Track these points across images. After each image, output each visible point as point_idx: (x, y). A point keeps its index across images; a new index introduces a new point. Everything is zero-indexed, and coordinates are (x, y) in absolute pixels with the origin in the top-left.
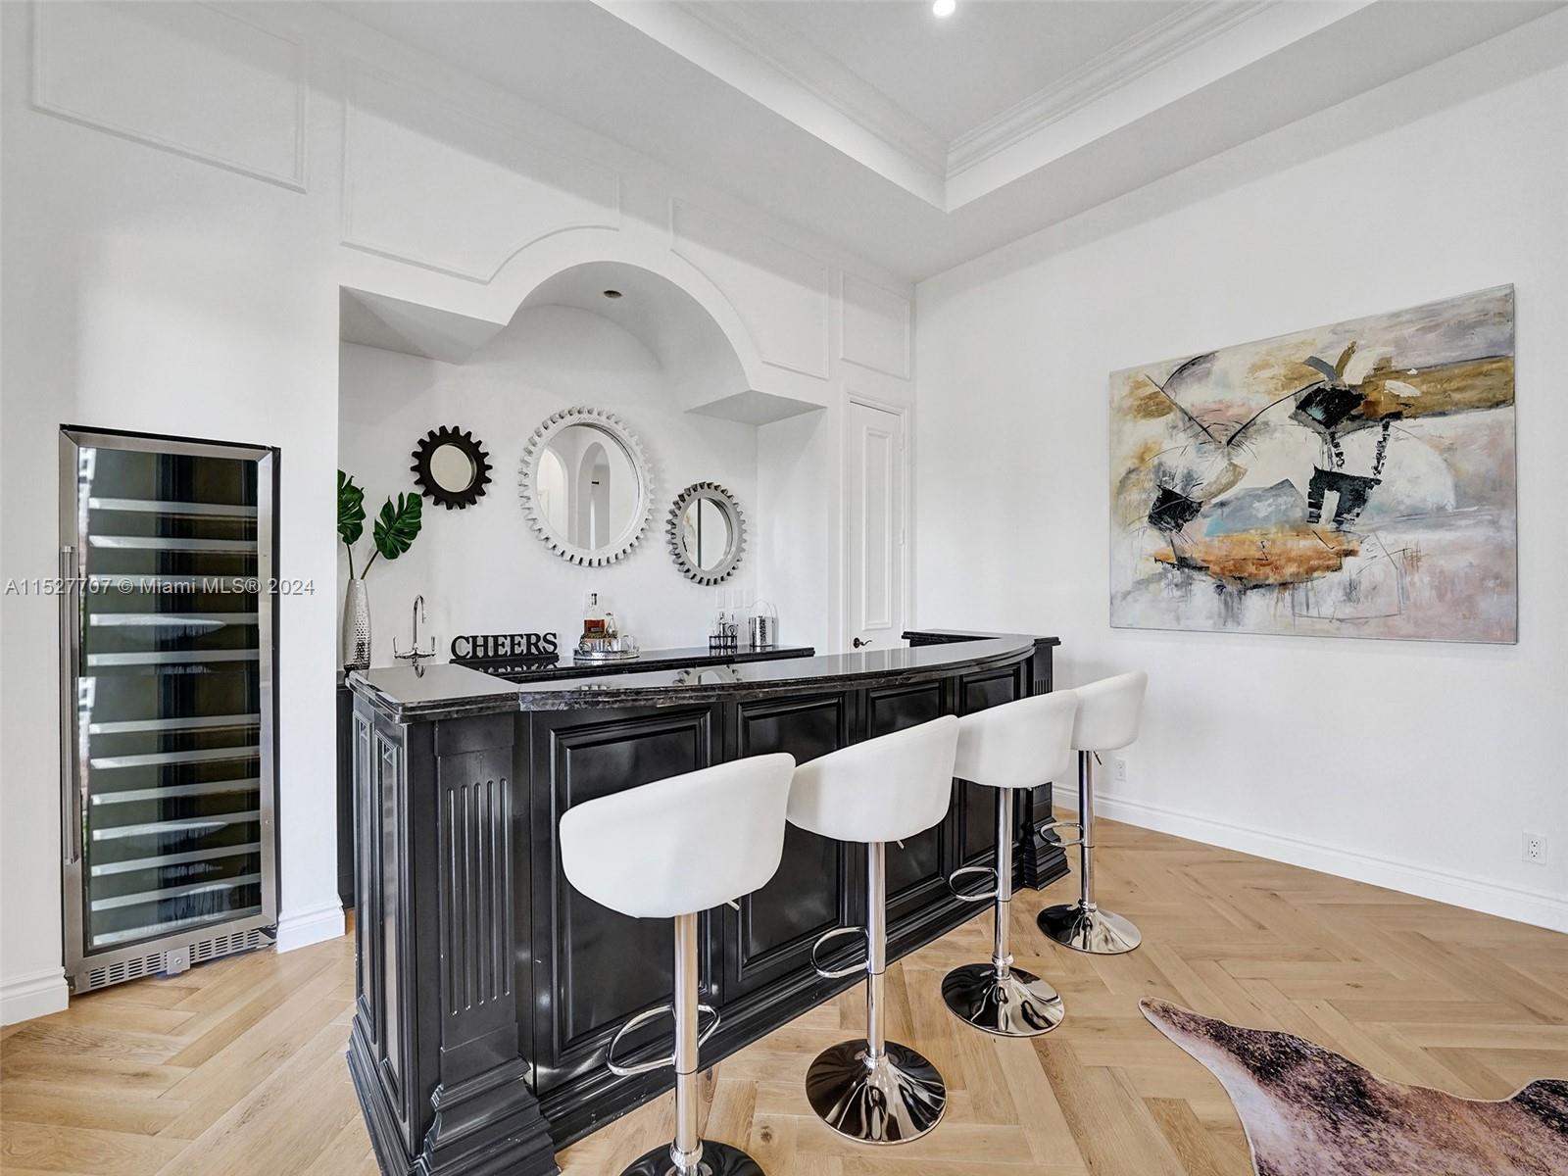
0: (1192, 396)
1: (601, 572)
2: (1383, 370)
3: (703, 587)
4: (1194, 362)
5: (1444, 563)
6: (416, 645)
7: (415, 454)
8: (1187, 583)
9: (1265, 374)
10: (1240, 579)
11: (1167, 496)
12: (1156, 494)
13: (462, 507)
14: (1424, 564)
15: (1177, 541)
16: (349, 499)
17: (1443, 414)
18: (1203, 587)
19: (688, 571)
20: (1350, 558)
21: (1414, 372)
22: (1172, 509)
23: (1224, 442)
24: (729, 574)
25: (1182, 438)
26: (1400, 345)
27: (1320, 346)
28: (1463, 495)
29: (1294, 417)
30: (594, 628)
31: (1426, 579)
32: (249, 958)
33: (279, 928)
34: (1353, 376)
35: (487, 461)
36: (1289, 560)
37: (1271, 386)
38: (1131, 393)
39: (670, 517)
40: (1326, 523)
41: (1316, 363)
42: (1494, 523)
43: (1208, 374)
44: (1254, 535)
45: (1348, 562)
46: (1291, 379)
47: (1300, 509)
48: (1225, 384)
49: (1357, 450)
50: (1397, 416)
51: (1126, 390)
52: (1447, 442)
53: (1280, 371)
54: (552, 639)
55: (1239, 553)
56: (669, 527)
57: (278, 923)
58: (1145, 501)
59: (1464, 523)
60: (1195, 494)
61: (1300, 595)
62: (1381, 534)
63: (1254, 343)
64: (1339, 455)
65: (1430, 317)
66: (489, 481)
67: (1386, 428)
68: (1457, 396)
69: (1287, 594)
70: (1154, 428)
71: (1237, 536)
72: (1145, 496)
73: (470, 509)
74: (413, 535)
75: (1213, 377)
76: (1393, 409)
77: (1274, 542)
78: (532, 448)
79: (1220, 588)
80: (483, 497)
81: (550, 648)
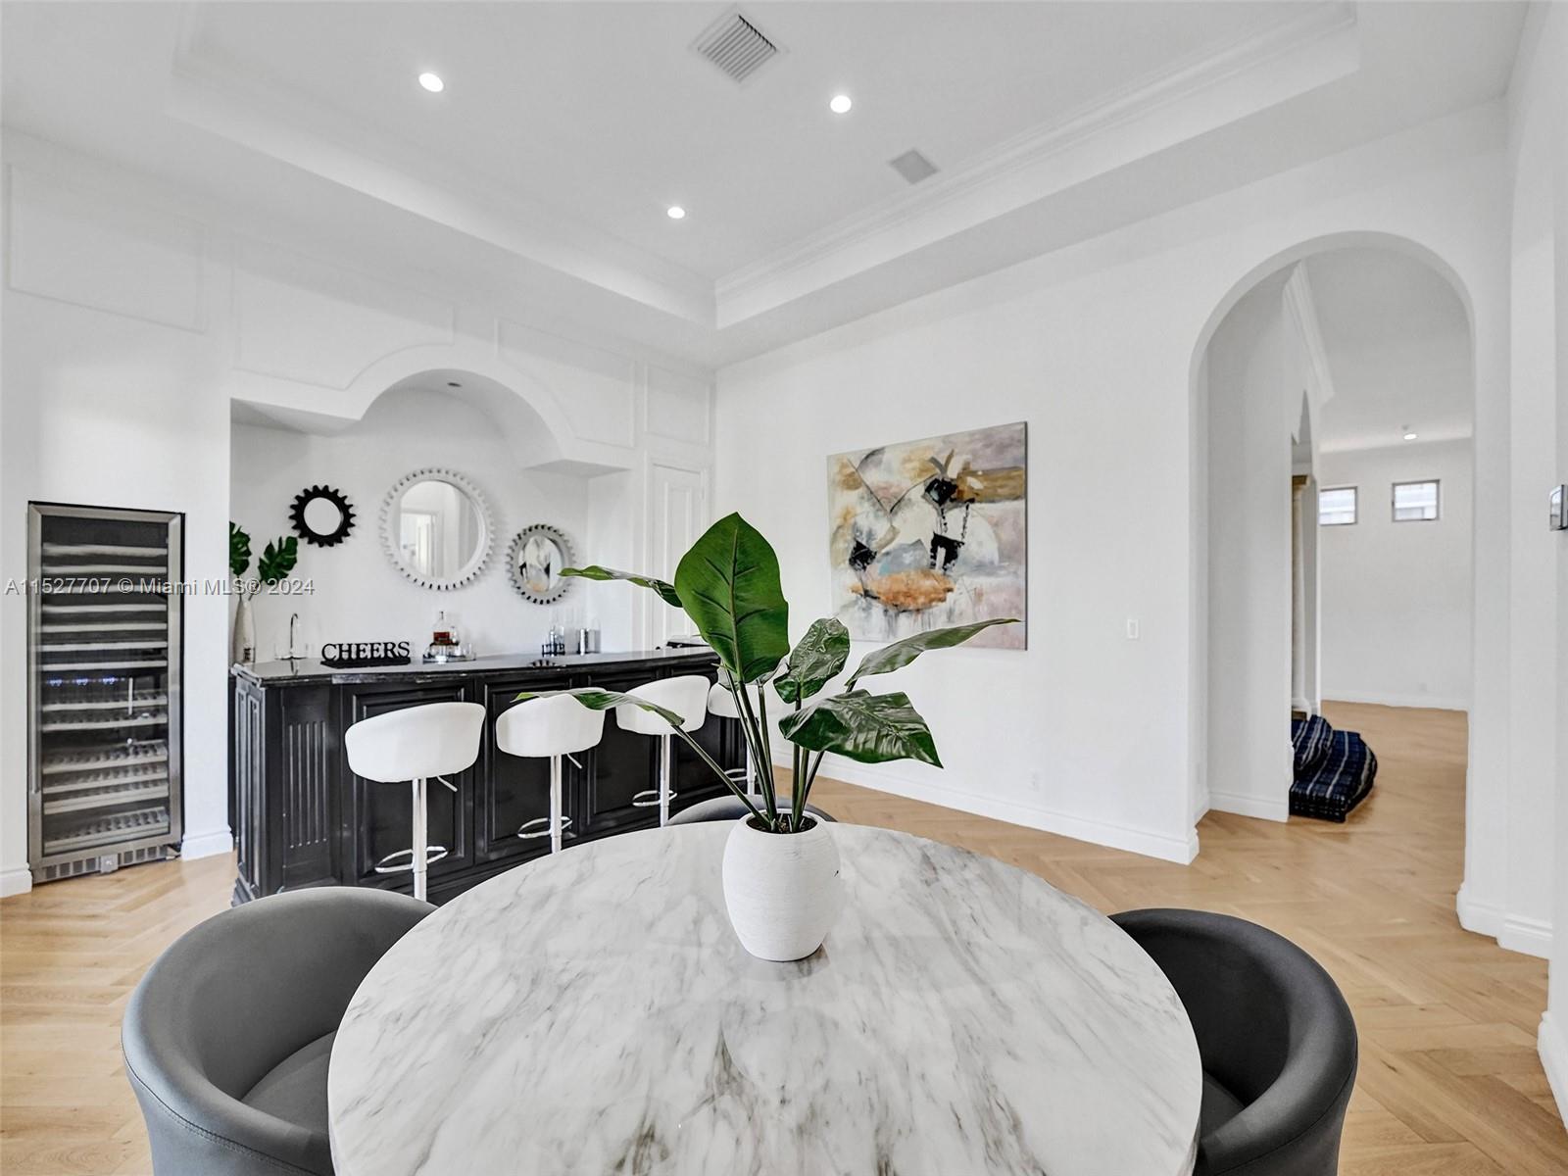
0: (873, 477)
1: (447, 595)
2: (967, 471)
3: (538, 605)
4: (873, 453)
5: (993, 598)
6: (292, 650)
7: (293, 507)
8: (867, 609)
9: (909, 466)
10: (896, 606)
11: (859, 546)
12: (853, 545)
13: (331, 545)
14: (984, 598)
15: (864, 579)
16: (239, 543)
17: (993, 501)
18: (877, 609)
19: (523, 593)
20: (950, 593)
21: (980, 473)
22: (862, 556)
23: (889, 510)
24: (560, 596)
25: (867, 506)
26: (974, 453)
27: (936, 450)
28: (1002, 556)
29: (923, 497)
30: (442, 639)
31: (986, 608)
32: (160, 864)
33: (183, 844)
34: (952, 473)
35: (351, 511)
36: (921, 594)
37: (912, 474)
38: (840, 472)
39: (510, 551)
40: (938, 570)
41: (934, 460)
42: (1015, 573)
43: (880, 462)
44: (903, 575)
45: (949, 594)
46: (922, 471)
47: (927, 561)
48: (889, 470)
49: (954, 523)
50: (972, 501)
51: (836, 469)
52: (995, 520)
53: (916, 464)
54: (405, 646)
55: (896, 588)
56: (508, 559)
57: (182, 841)
58: (847, 549)
59: (1002, 572)
60: (873, 547)
61: (926, 617)
62: (965, 578)
63: (904, 444)
64: (945, 524)
65: (987, 436)
66: (353, 525)
67: (967, 508)
68: (1000, 491)
69: (920, 616)
70: (852, 497)
71: (895, 576)
72: (847, 547)
73: (338, 546)
74: (290, 567)
75: (883, 466)
76: (971, 496)
77: (913, 580)
78: (389, 500)
79: (886, 611)
80: (348, 538)
81: (404, 653)
